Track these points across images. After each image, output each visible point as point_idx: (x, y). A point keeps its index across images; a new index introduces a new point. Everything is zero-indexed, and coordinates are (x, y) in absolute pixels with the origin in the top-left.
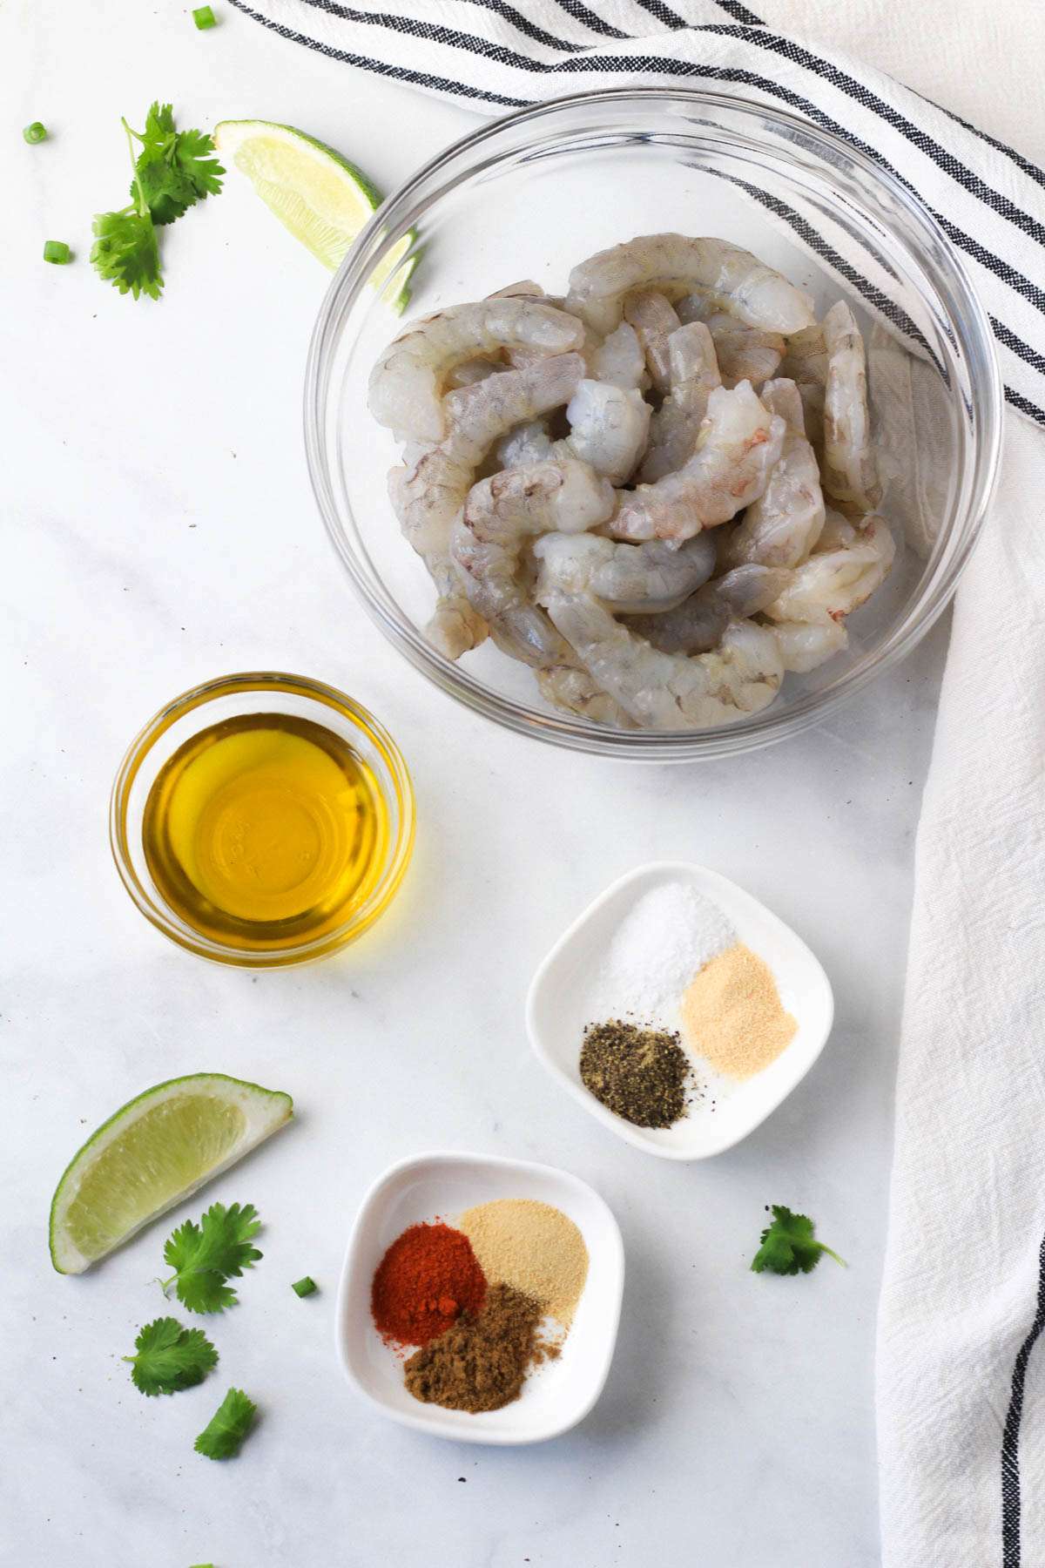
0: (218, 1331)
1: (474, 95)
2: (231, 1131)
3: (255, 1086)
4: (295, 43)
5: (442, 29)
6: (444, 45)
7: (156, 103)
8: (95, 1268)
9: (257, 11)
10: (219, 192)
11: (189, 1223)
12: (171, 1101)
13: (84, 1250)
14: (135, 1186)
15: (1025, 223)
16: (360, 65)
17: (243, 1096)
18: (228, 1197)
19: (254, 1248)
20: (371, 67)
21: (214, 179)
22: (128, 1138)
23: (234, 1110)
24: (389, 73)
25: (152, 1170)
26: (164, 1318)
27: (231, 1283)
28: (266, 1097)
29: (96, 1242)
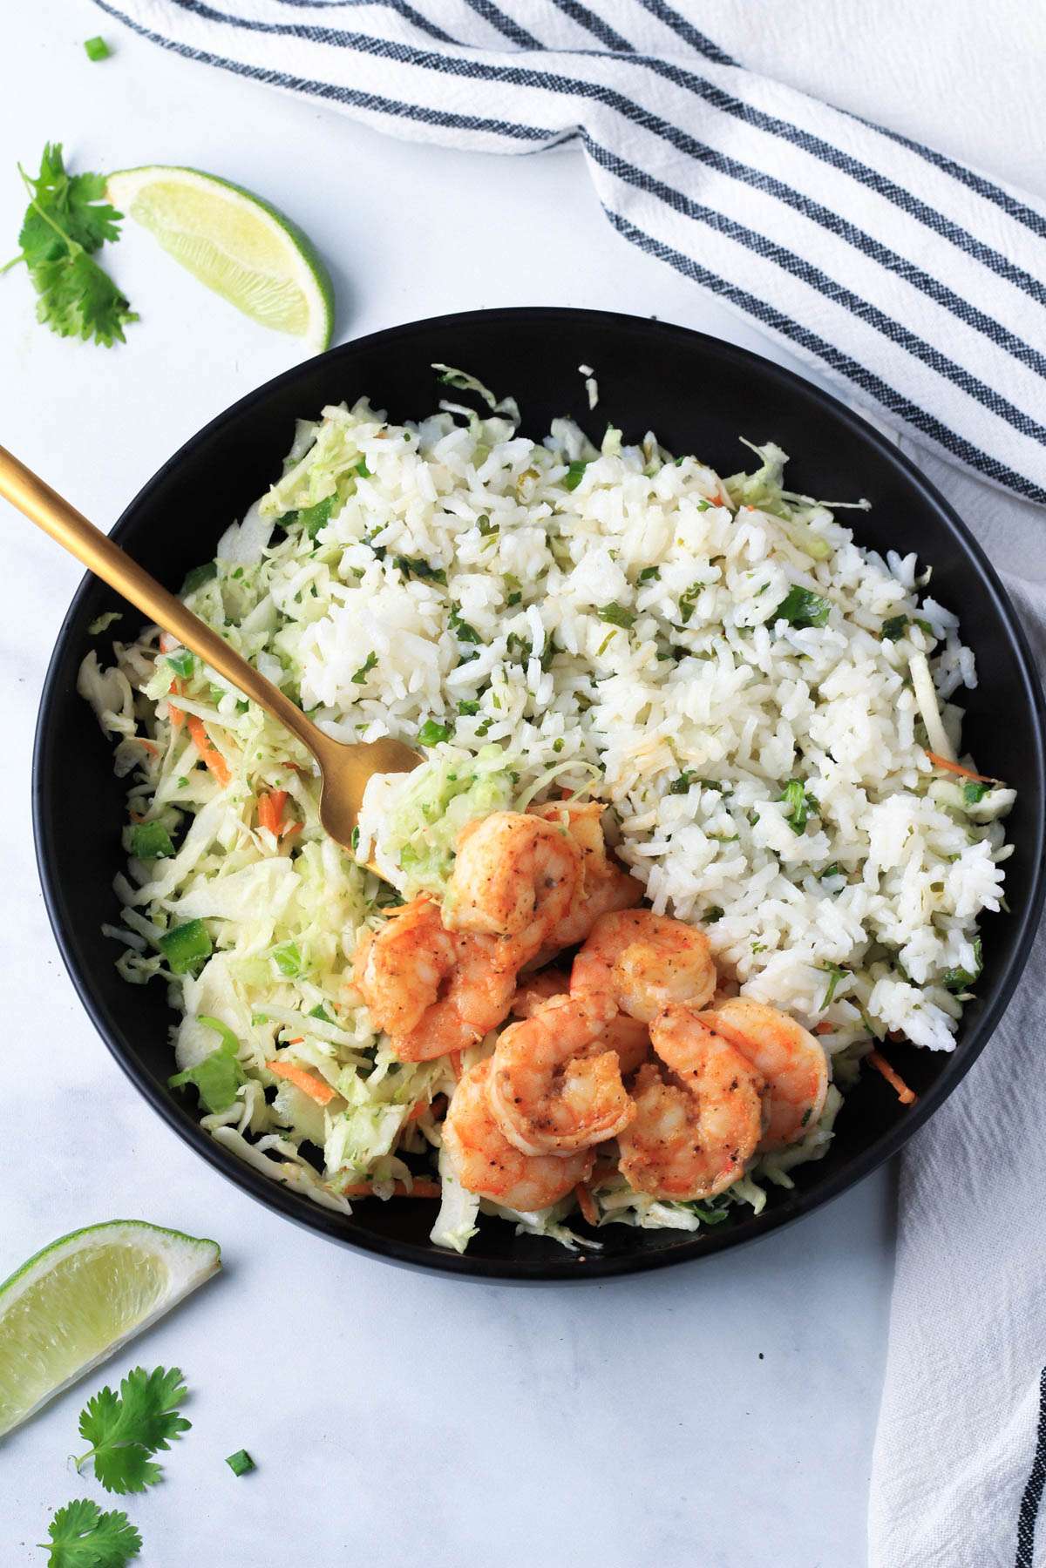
0: (140, 1511)
1: (397, 112)
2: (151, 1284)
3: (177, 1233)
4: (198, 62)
5: (363, 37)
6: (366, 54)
7: (48, 143)
9: (155, 30)
10: (117, 239)
11: (107, 1390)
12: (83, 1252)
14: (45, 1351)
15: (1023, 281)
16: (270, 81)
17: (167, 1246)
18: (149, 1360)
19: (180, 1417)
20: (283, 83)
21: (112, 226)
23: (155, 1259)
24: (302, 88)
25: (63, 1331)
27: (158, 1458)
28: (190, 1245)
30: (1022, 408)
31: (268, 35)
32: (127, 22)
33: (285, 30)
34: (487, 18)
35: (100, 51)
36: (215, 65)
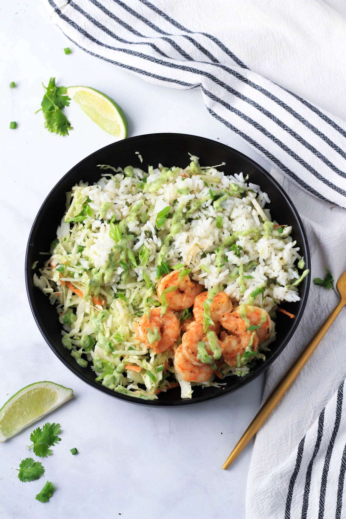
0: (45, 462)
1: (150, 75)
2: (53, 400)
3: (62, 386)
4: (96, 57)
5: (141, 54)
6: (142, 59)
7: (51, 77)
8: (8, 441)
9: (84, 47)
10: (69, 106)
11: (39, 428)
12: (35, 389)
13: (4, 435)
14: (22, 416)
15: (322, 136)
16: (115, 64)
17: (58, 389)
18: (51, 421)
19: (59, 437)
20: (118, 65)
21: (67, 102)
22: (20, 401)
23: (55, 393)
24: (124, 67)
25: (28, 411)
26: (29, 458)
27: (51, 448)
28: (65, 390)
29: (9, 432)
30: (319, 172)
31: (115, 51)
32: (76, 44)
33: (120, 50)
34: (177, 50)
35: (68, 52)
36: (100, 58)
